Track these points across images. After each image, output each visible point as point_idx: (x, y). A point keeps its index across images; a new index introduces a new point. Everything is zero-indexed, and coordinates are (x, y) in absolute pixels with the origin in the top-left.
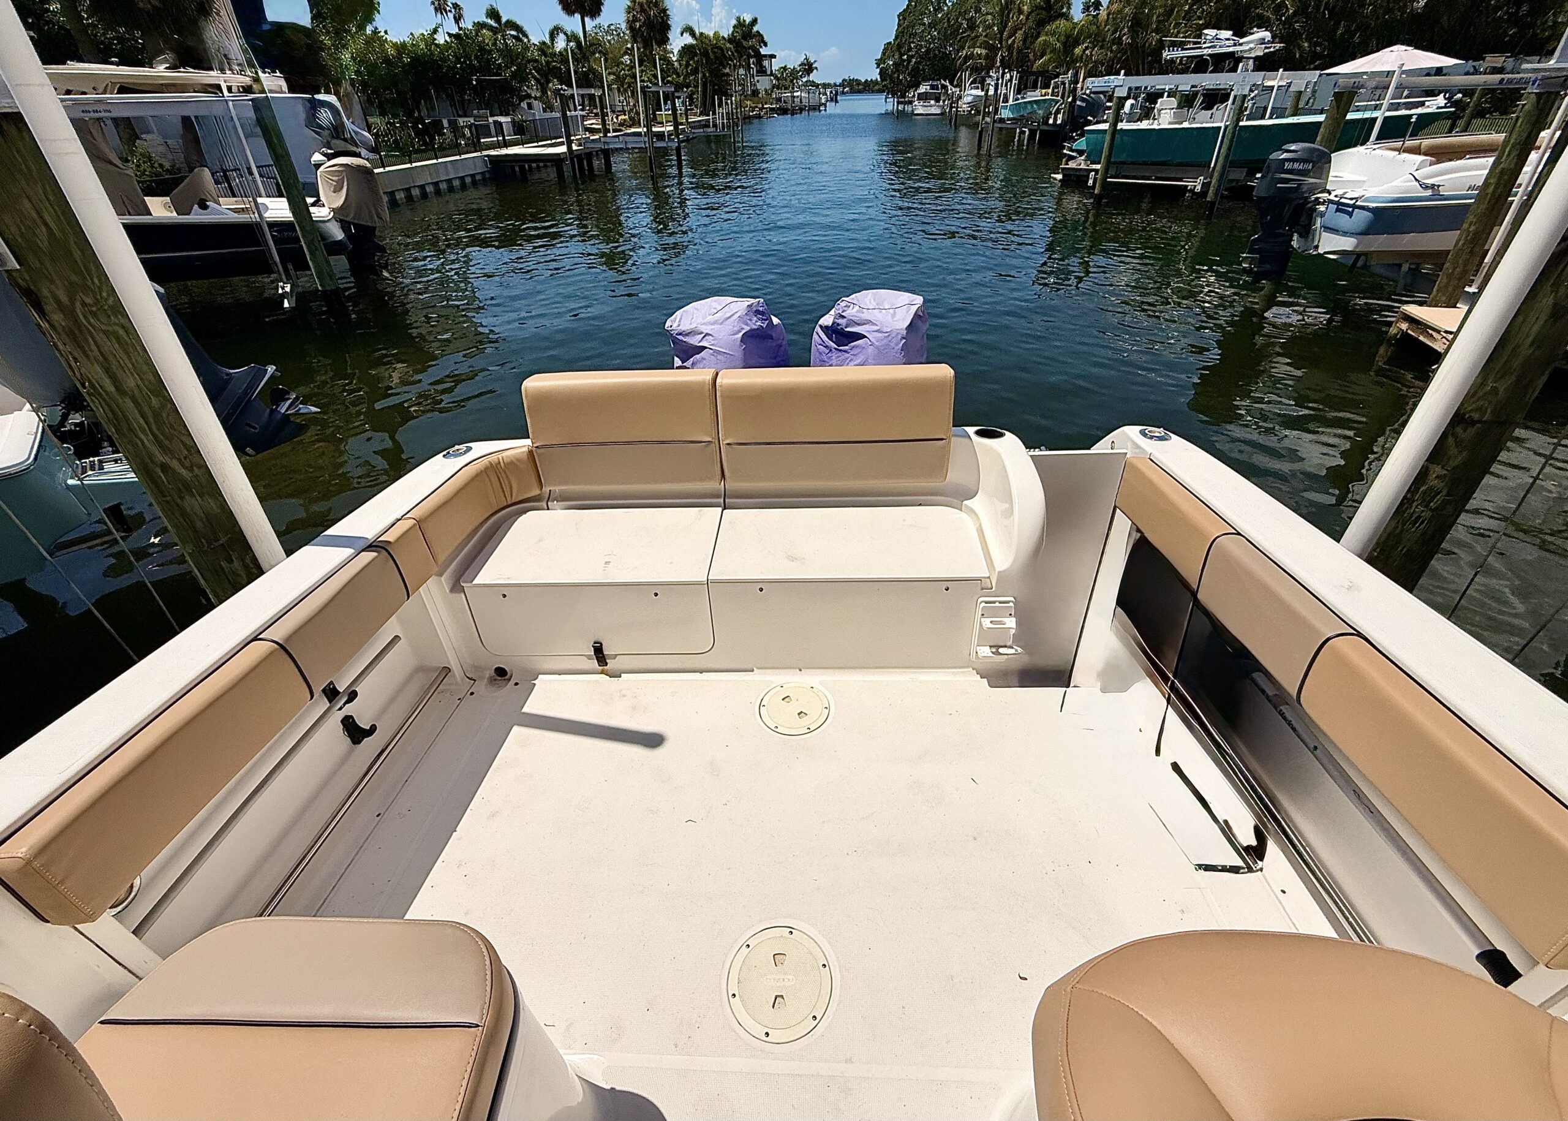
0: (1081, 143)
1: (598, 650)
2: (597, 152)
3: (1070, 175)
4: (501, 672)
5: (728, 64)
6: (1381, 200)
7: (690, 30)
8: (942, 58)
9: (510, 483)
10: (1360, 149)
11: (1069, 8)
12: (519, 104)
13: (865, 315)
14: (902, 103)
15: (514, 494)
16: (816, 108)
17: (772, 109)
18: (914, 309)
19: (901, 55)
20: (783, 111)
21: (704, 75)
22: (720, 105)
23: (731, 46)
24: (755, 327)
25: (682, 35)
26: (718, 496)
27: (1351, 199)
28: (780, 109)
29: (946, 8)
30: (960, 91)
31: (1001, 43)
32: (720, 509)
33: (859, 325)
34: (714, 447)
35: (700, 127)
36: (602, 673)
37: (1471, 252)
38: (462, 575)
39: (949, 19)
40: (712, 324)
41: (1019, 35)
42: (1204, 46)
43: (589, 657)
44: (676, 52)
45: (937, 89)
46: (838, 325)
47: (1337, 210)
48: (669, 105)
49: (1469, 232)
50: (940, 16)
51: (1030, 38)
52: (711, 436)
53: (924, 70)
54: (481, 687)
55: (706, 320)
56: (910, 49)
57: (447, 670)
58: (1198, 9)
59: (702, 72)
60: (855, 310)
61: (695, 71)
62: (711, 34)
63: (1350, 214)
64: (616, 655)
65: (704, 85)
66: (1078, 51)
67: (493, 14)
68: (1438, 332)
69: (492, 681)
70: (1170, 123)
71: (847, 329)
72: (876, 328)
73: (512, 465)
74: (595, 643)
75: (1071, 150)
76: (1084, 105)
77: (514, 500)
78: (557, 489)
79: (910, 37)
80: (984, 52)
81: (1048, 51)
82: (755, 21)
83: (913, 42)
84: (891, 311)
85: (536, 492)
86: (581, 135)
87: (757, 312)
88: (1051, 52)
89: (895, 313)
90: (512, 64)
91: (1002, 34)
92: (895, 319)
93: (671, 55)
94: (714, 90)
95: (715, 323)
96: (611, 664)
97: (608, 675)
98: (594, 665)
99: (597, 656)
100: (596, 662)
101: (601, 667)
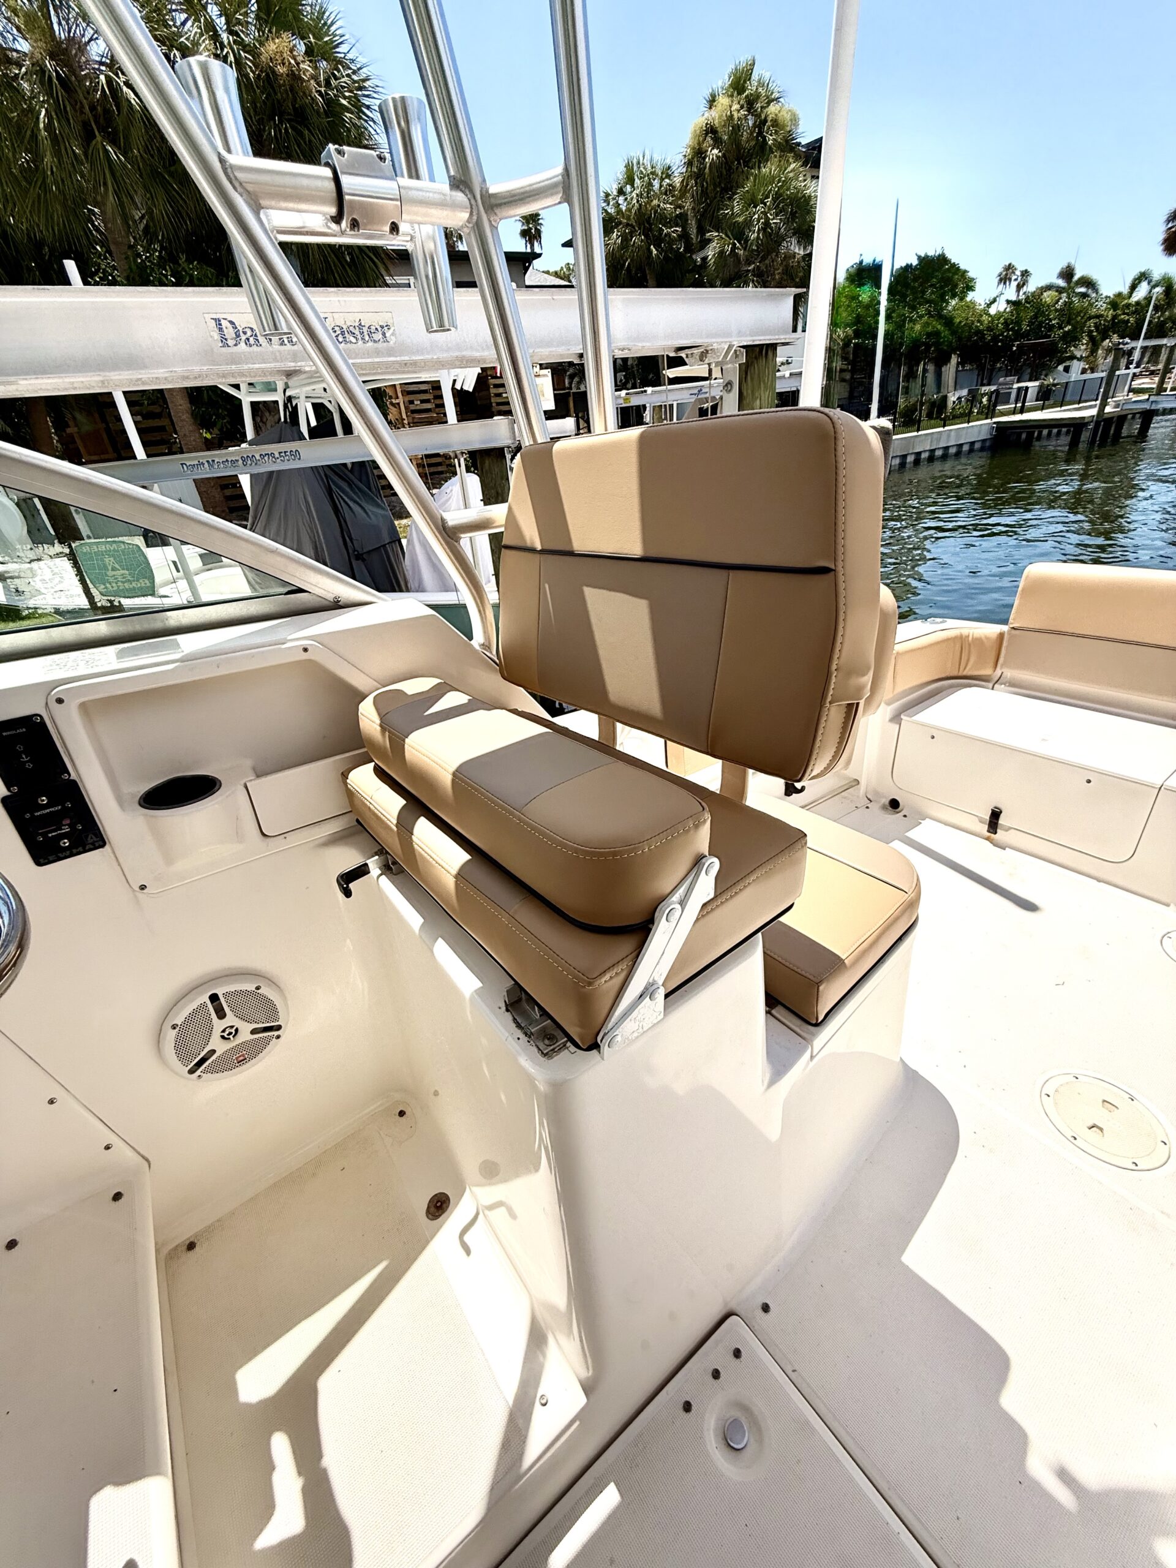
1: (995, 815)
2: (1134, 414)
4: (894, 804)
9: (968, 660)
12: (1057, 367)
15: (968, 668)
36: (988, 839)
38: (904, 712)
43: (981, 821)
54: (875, 807)
57: (857, 782)
64: (1010, 828)
67: (1067, 274)
69: (884, 807)
73: (979, 642)
74: (996, 808)
77: (966, 673)
78: (1009, 673)
85: (986, 672)
86: (1120, 397)
90: (1069, 323)
96: (1000, 835)
97: (991, 843)
98: (984, 829)
99: (990, 822)
100: (987, 826)
101: (989, 834)
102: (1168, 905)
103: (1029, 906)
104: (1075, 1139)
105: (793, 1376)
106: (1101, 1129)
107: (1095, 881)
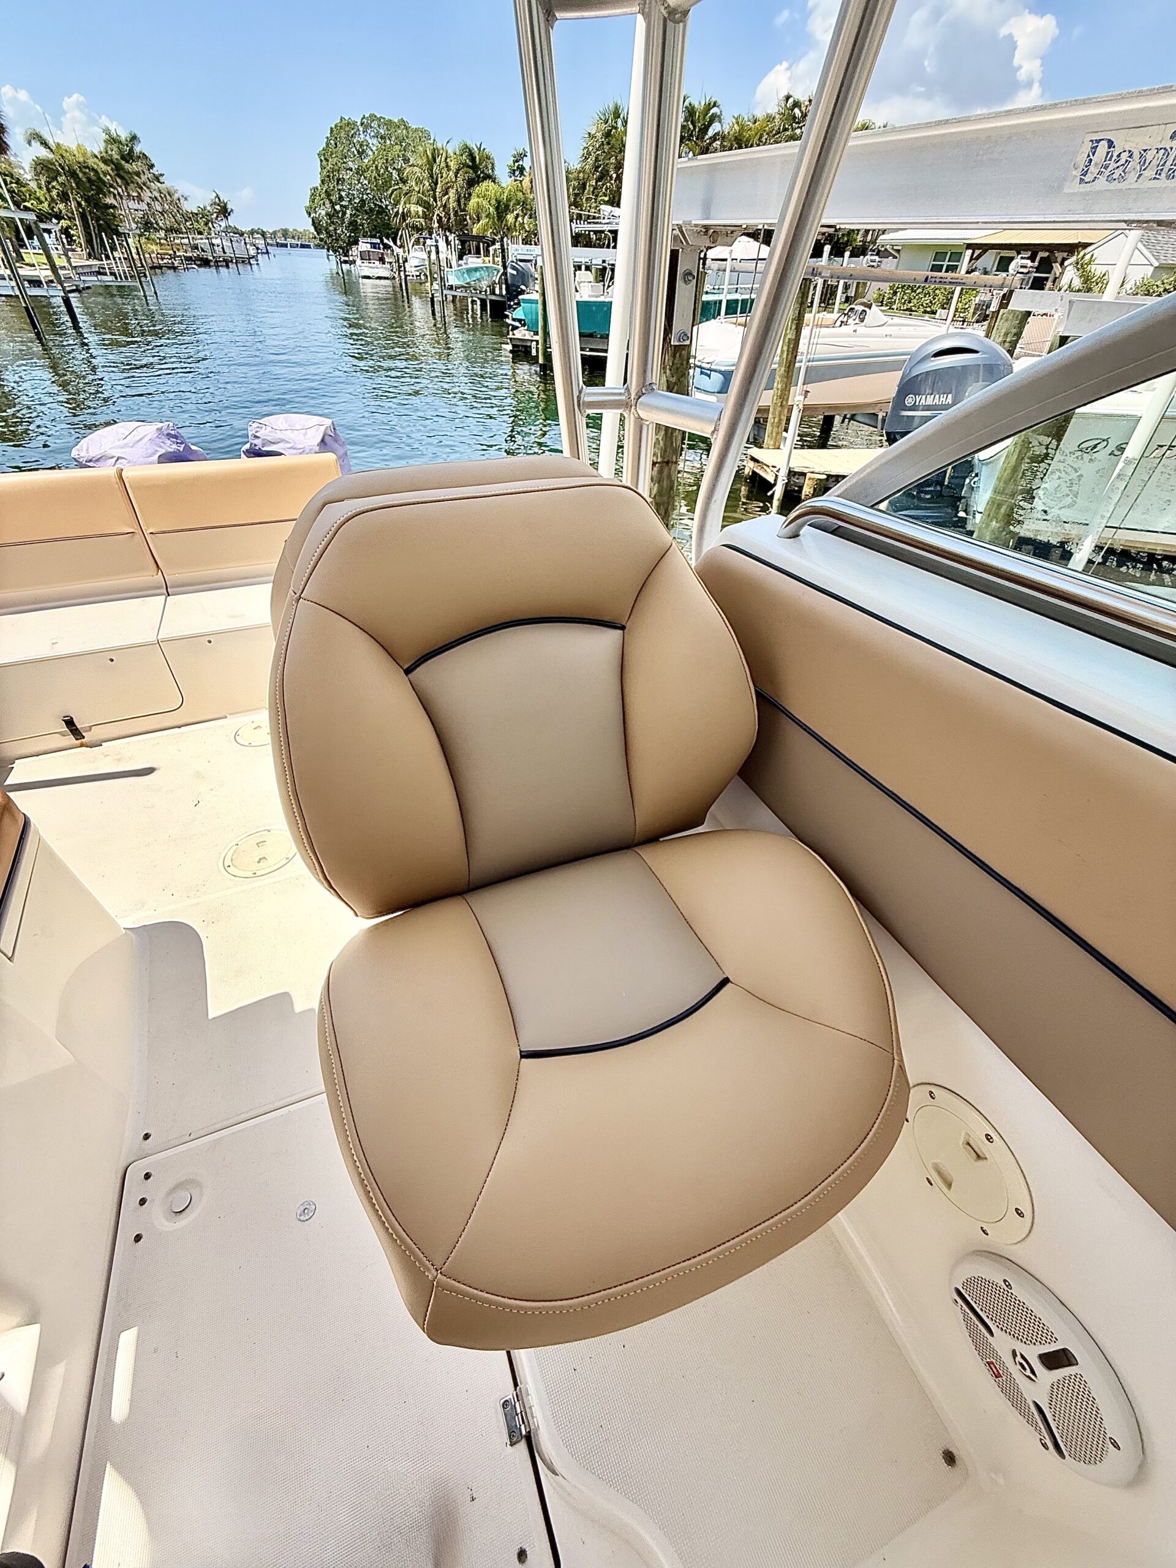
0: (519, 313)
1: (70, 723)
3: (517, 346)
5: (110, 192)
6: (726, 364)
7: (36, 137)
8: (378, 212)
10: (712, 323)
11: (493, 169)
13: (279, 435)
14: (346, 262)
16: (247, 261)
17: (188, 259)
18: (323, 428)
19: (333, 204)
20: (205, 263)
21: (79, 204)
22: (114, 249)
23: (109, 168)
24: (170, 450)
25: (29, 143)
26: (159, 588)
27: (708, 363)
28: (198, 258)
29: (370, 153)
30: (404, 252)
31: (435, 200)
32: (164, 597)
33: (274, 443)
34: (139, 537)
35: (92, 273)
36: (82, 745)
37: (781, 405)
39: (376, 167)
40: (122, 448)
41: (452, 193)
42: (604, 221)
43: (63, 734)
44: (27, 169)
45: (379, 248)
46: (255, 445)
47: (702, 373)
48: (36, 242)
49: (778, 389)
50: (366, 161)
51: (463, 199)
52: (133, 527)
53: (362, 225)
55: (114, 445)
56: (341, 198)
58: (603, 185)
59: (75, 199)
60: (267, 431)
61: (64, 197)
62: (74, 147)
63: (709, 376)
64: (90, 727)
65: (83, 216)
66: (510, 218)
68: (768, 466)
70: (590, 296)
71: (263, 449)
72: (289, 445)
74: (64, 717)
75: (514, 320)
76: (515, 273)
79: (338, 184)
80: (420, 209)
81: (484, 215)
82: (134, 138)
83: (344, 190)
84: (303, 431)
87: (169, 436)
88: (487, 217)
89: (306, 433)
91: (434, 190)
92: (307, 437)
93: (22, 172)
94: (99, 226)
95: (125, 446)
96: (88, 737)
97: (87, 747)
98: (71, 740)
99: (71, 731)
100: (72, 736)
101: (80, 741)
102: (226, 717)
103: (149, 771)
104: (255, 873)
105: (192, 1137)
106: (264, 858)
107: (177, 729)
